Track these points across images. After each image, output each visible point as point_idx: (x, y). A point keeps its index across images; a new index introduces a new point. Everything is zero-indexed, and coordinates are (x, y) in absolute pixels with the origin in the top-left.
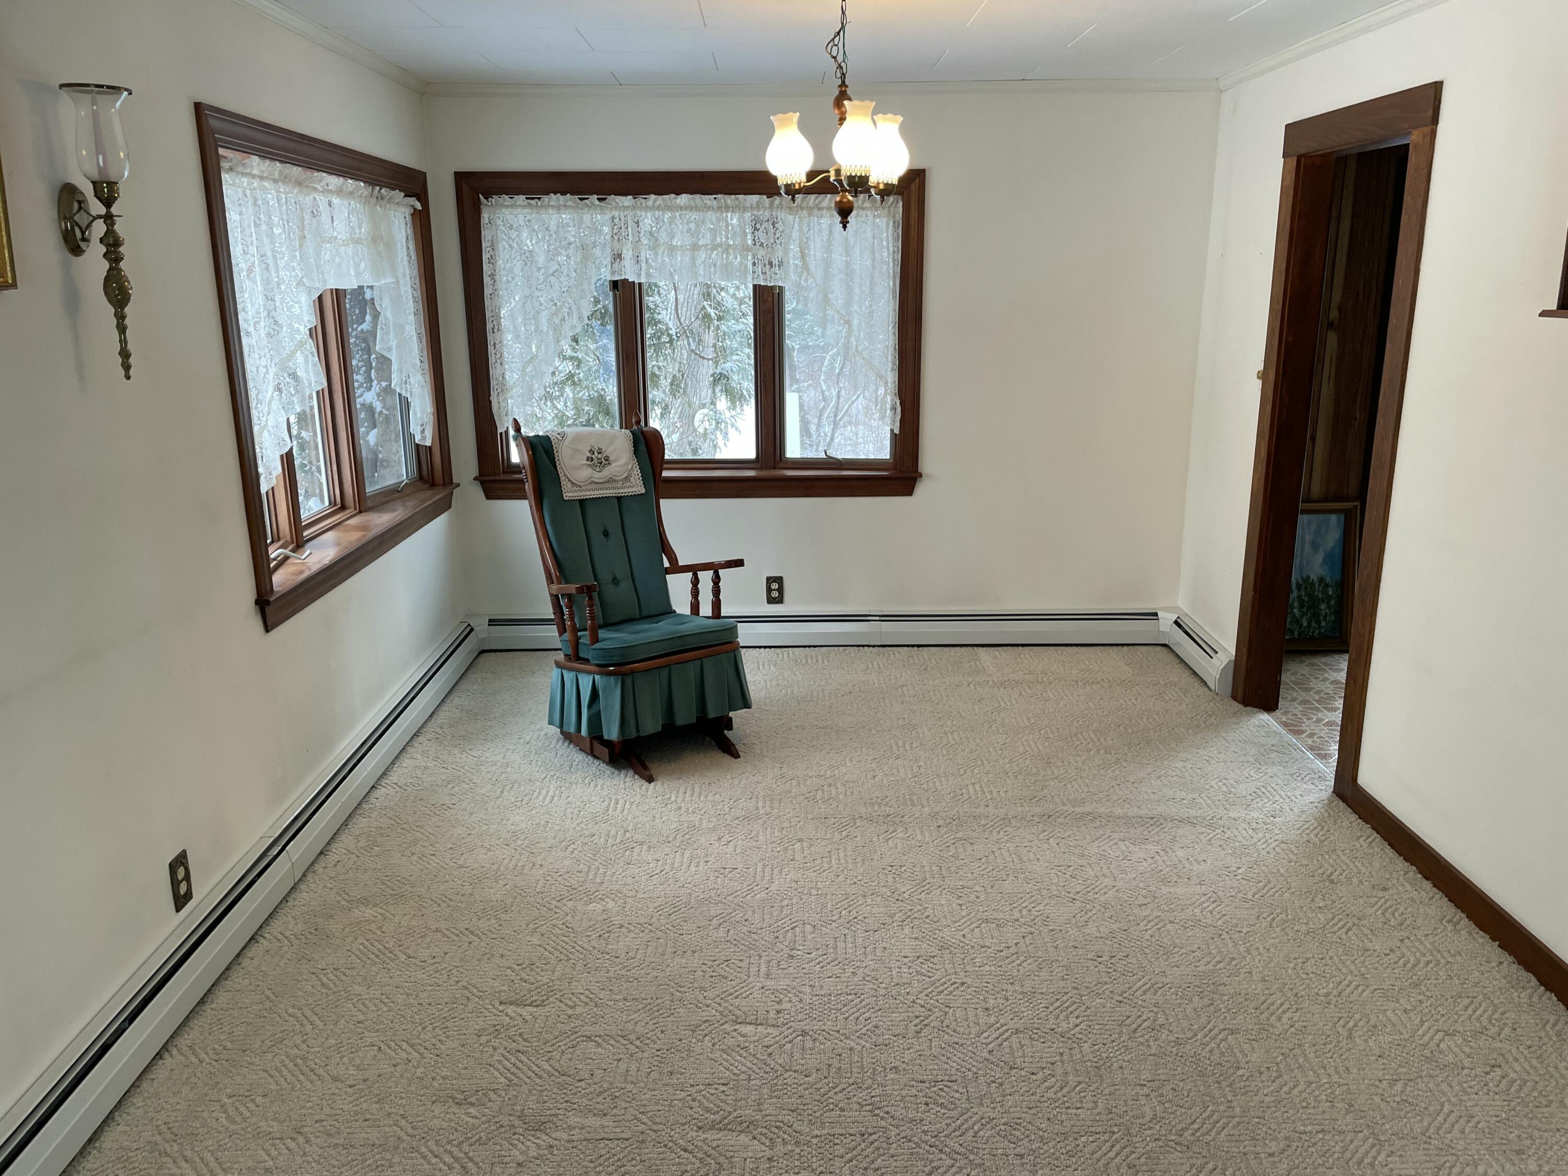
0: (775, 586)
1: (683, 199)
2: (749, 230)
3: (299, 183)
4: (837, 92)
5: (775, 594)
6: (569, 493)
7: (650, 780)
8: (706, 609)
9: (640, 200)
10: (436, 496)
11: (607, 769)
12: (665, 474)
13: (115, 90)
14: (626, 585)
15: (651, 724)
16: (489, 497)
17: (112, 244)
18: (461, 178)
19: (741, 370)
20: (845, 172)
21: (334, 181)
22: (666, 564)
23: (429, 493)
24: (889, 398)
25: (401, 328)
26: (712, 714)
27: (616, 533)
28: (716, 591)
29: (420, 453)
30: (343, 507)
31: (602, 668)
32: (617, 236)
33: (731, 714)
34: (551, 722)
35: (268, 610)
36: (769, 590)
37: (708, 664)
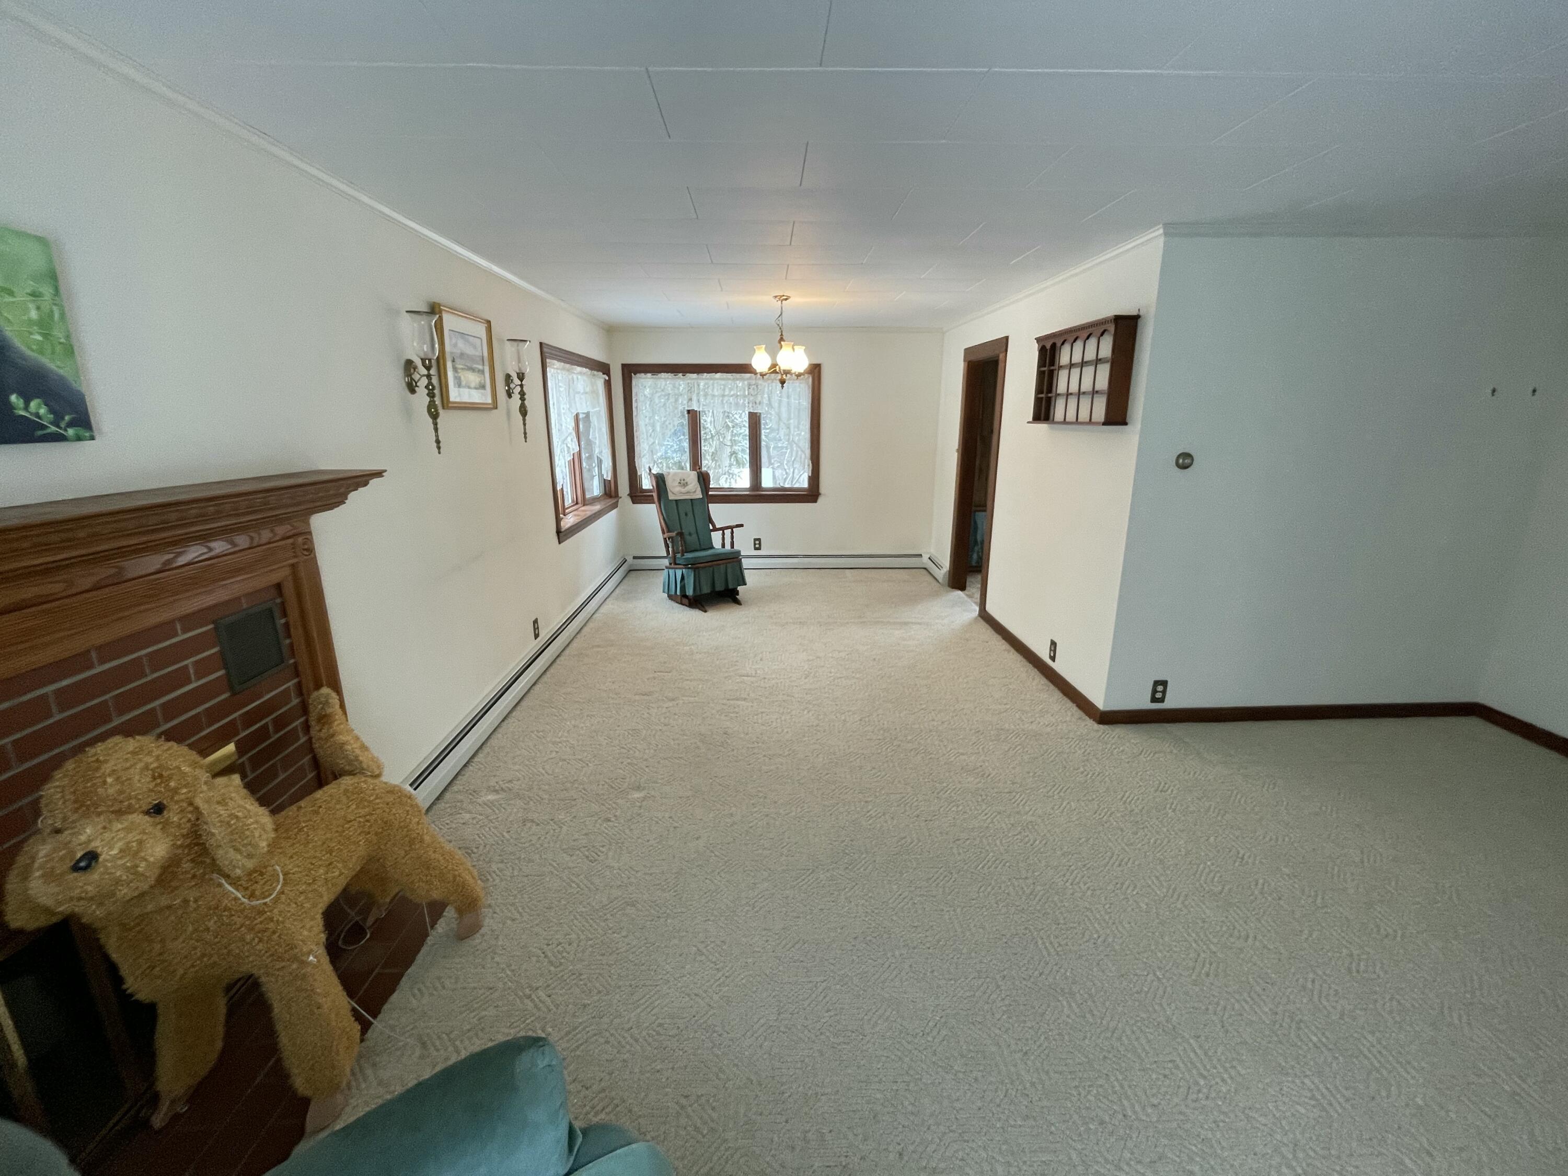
0: (757, 542)
1: (718, 375)
2: (747, 389)
3: (568, 370)
4: (779, 338)
5: (757, 546)
6: (671, 497)
7: (705, 611)
8: (728, 546)
9: (700, 376)
10: (612, 501)
11: (688, 609)
12: (710, 493)
13: (525, 341)
14: (694, 536)
15: (706, 590)
16: (634, 503)
17: (522, 394)
18: (624, 366)
19: (743, 451)
20: (782, 368)
21: (579, 369)
22: (711, 528)
23: (610, 500)
24: (806, 461)
25: (600, 429)
26: (731, 587)
27: (690, 514)
28: (732, 538)
29: (606, 483)
30: (577, 503)
31: (686, 566)
32: (690, 391)
33: (739, 588)
34: (664, 592)
35: (561, 535)
36: (755, 544)
37: (729, 565)
